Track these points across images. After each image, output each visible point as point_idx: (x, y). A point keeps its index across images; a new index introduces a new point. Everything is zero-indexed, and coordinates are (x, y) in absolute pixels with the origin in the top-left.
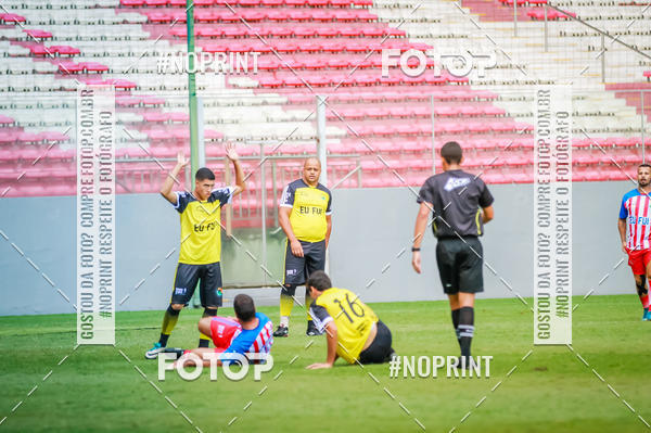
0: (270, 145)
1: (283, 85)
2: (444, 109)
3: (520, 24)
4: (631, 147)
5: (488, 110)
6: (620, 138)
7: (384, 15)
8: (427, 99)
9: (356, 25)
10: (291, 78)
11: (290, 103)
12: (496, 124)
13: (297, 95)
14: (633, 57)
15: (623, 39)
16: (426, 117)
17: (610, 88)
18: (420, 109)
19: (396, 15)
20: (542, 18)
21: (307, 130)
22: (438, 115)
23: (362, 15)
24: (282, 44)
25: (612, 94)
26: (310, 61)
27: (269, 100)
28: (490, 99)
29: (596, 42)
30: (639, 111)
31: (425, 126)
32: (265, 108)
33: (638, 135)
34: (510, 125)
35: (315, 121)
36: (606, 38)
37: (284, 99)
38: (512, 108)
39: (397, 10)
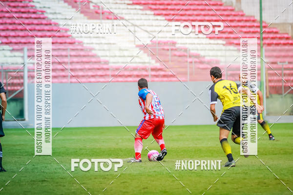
0: (5, 66)
1: (11, 43)
2: (73, 53)
3: (103, 21)
4: (145, 69)
5: (90, 54)
6: (141, 65)
7: (50, 16)
8: (67, 49)
9: (39, 20)
10: (14, 40)
11: (13, 50)
12: (93, 60)
13: (16, 47)
14: (146, 35)
15: (143, 28)
16: (66, 56)
17: (137, 46)
18: (64, 53)
19: (54, 16)
20: (111, 19)
21: (20, 60)
22: (71, 56)
23: (42, 16)
24: (10, 27)
25: (138, 49)
26: (21, 34)
27: (5, 49)
28: (91, 49)
29: (132, 29)
30: (148, 55)
31: (66, 60)
32: (3, 51)
33: (147, 65)
34: (98, 60)
35: (23, 57)
36: (136, 28)
37: (11, 48)
38: (99, 53)
39: (55, 15)
